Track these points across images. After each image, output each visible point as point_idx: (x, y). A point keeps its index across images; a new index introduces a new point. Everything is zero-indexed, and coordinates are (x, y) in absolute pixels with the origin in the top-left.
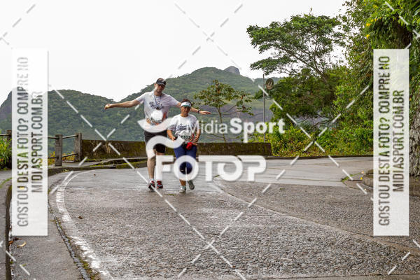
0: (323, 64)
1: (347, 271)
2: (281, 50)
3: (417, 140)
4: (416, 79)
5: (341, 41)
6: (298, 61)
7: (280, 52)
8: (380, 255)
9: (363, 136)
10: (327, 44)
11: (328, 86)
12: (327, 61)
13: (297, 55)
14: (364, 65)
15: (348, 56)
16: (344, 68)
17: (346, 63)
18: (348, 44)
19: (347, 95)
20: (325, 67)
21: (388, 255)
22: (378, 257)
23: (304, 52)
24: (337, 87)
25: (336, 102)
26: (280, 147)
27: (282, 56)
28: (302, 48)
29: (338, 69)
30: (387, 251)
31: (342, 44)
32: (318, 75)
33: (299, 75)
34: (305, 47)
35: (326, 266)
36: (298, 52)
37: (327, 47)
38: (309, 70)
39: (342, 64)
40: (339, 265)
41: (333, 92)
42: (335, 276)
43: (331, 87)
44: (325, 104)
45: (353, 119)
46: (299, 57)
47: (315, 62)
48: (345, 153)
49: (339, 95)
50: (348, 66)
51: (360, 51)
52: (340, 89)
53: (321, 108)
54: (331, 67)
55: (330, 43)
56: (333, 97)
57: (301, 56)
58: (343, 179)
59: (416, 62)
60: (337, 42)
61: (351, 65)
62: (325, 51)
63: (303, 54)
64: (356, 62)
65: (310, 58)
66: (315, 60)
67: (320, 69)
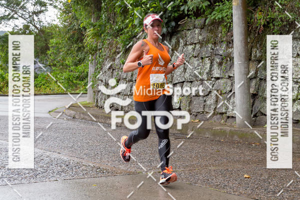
0: (40, 22)
1: (32, 179)
2: (7, 9)
3: (104, 81)
4: (105, 36)
5: (54, 4)
6: (20, 18)
7: (6, 11)
8: (61, 166)
9: (69, 78)
10: (43, 6)
11: (44, 39)
12: (43, 20)
13: (19, 14)
14: (71, 24)
15: (59, 17)
16: (56, 26)
17: (57, 22)
18: (59, 7)
19: (58, 47)
20: (41, 24)
21: (67, 165)
22: (59, 168)
23: (25, 11)
24: (51, 40)
25: (49, 52)
26: (3, 87)
27: (7, 13)
28: (23, 8)
29: (52, 26)
30: (67, 163)
31: (55, 7)
32: (36, 31)
33: (21, 29)
34: (25, 8)
35: (17, 176)
36: (20, 11)
37: (43, 8)
38: (29, 26)
39: (55, 23)
40: (27, 175)
41: (47, 44)
42: (21, 183)
43: (46, 40)
44: (41, 53)
45: (63, 65)
46: (20, 15)
47: (34, 20)
48: (56, 91)
49: (52, 47)
50: (59, 24)
51: (68, 13)
52: (53, 41)
53: (39, 56)
54: (46, 24)
55: (46, 5)
56: (48, 48)
57: (22, 14)
58: (50, 111)
59: (104, 23)
60: (51, 4)
61: (62, 24)
62: (41, 12)
63: (24, 13)
64: (65, 21)
65: (30, 16)
66: (33, 18)
67: (38, 26)
